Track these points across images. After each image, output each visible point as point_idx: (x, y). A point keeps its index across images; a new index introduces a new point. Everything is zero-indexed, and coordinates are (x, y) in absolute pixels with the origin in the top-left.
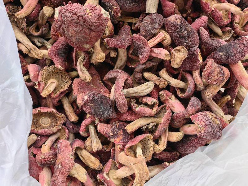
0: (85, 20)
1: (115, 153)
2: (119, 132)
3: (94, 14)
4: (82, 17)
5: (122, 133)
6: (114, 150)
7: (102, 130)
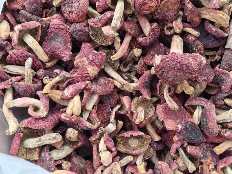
0: (188, 67)
1: (203, 171)
2: (208, 153)
3: (196, 62)
4: (186, 65)
5: (210, 154)
6: (202, 168)
7: (193, 152)
